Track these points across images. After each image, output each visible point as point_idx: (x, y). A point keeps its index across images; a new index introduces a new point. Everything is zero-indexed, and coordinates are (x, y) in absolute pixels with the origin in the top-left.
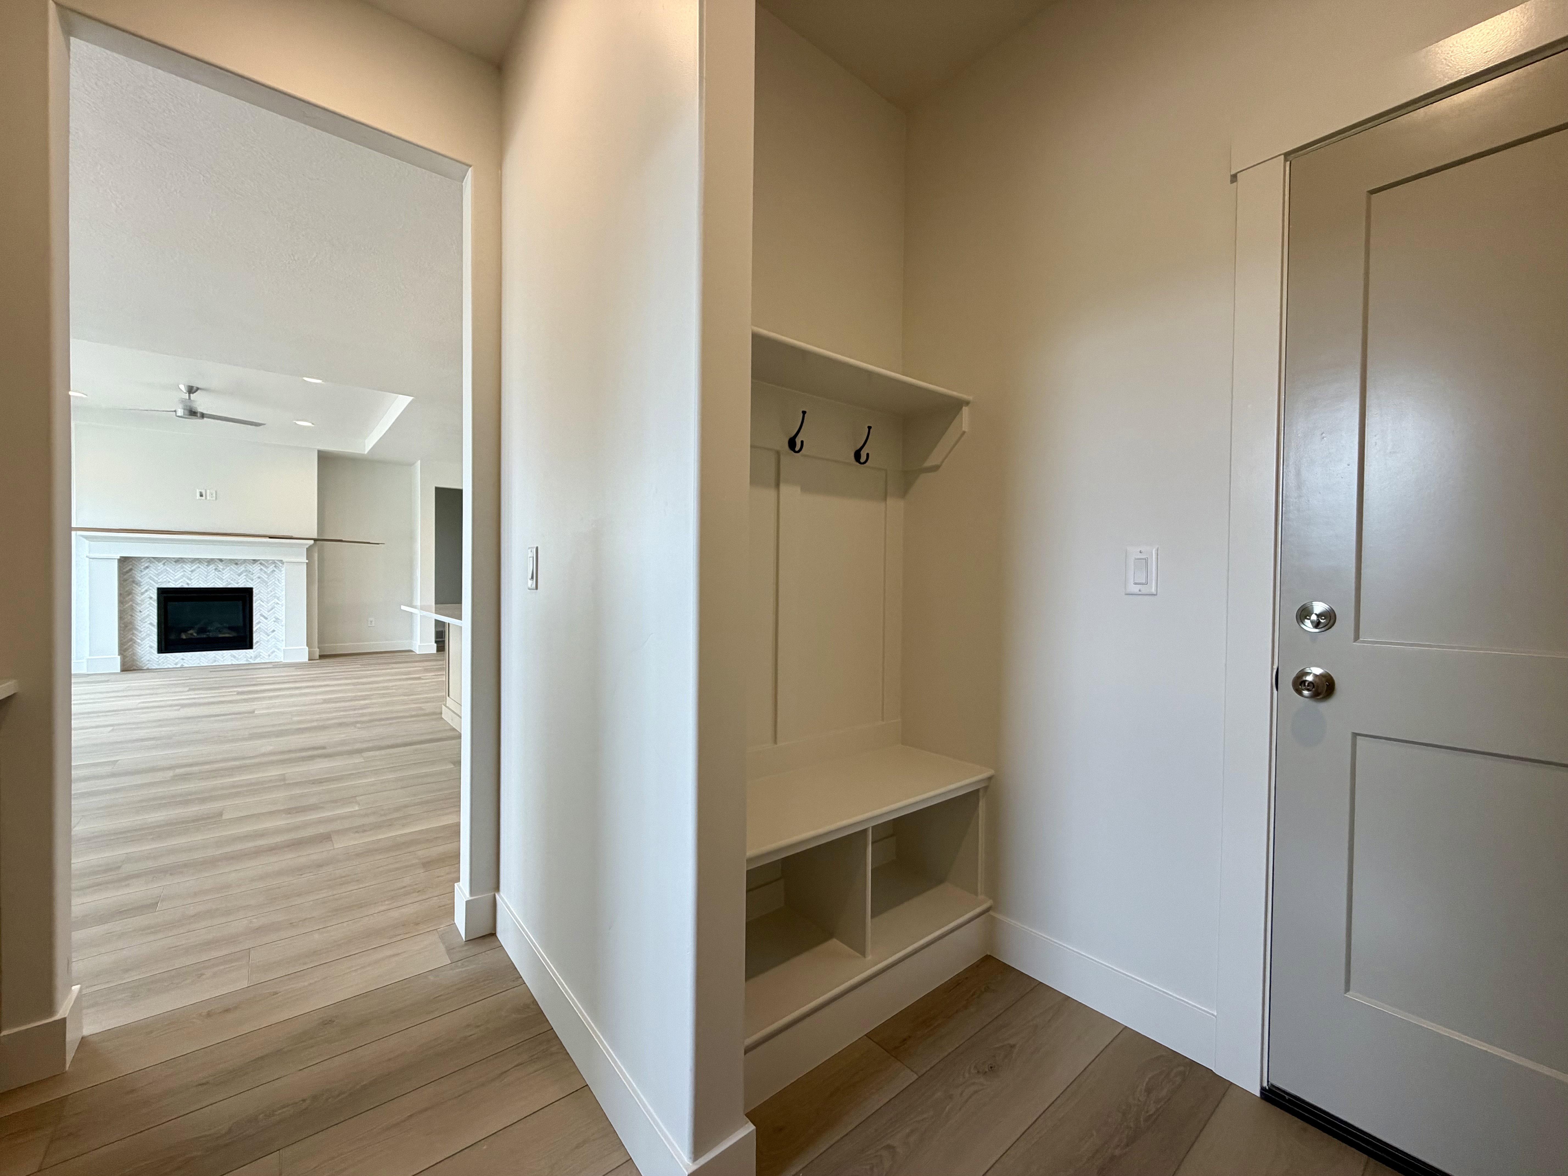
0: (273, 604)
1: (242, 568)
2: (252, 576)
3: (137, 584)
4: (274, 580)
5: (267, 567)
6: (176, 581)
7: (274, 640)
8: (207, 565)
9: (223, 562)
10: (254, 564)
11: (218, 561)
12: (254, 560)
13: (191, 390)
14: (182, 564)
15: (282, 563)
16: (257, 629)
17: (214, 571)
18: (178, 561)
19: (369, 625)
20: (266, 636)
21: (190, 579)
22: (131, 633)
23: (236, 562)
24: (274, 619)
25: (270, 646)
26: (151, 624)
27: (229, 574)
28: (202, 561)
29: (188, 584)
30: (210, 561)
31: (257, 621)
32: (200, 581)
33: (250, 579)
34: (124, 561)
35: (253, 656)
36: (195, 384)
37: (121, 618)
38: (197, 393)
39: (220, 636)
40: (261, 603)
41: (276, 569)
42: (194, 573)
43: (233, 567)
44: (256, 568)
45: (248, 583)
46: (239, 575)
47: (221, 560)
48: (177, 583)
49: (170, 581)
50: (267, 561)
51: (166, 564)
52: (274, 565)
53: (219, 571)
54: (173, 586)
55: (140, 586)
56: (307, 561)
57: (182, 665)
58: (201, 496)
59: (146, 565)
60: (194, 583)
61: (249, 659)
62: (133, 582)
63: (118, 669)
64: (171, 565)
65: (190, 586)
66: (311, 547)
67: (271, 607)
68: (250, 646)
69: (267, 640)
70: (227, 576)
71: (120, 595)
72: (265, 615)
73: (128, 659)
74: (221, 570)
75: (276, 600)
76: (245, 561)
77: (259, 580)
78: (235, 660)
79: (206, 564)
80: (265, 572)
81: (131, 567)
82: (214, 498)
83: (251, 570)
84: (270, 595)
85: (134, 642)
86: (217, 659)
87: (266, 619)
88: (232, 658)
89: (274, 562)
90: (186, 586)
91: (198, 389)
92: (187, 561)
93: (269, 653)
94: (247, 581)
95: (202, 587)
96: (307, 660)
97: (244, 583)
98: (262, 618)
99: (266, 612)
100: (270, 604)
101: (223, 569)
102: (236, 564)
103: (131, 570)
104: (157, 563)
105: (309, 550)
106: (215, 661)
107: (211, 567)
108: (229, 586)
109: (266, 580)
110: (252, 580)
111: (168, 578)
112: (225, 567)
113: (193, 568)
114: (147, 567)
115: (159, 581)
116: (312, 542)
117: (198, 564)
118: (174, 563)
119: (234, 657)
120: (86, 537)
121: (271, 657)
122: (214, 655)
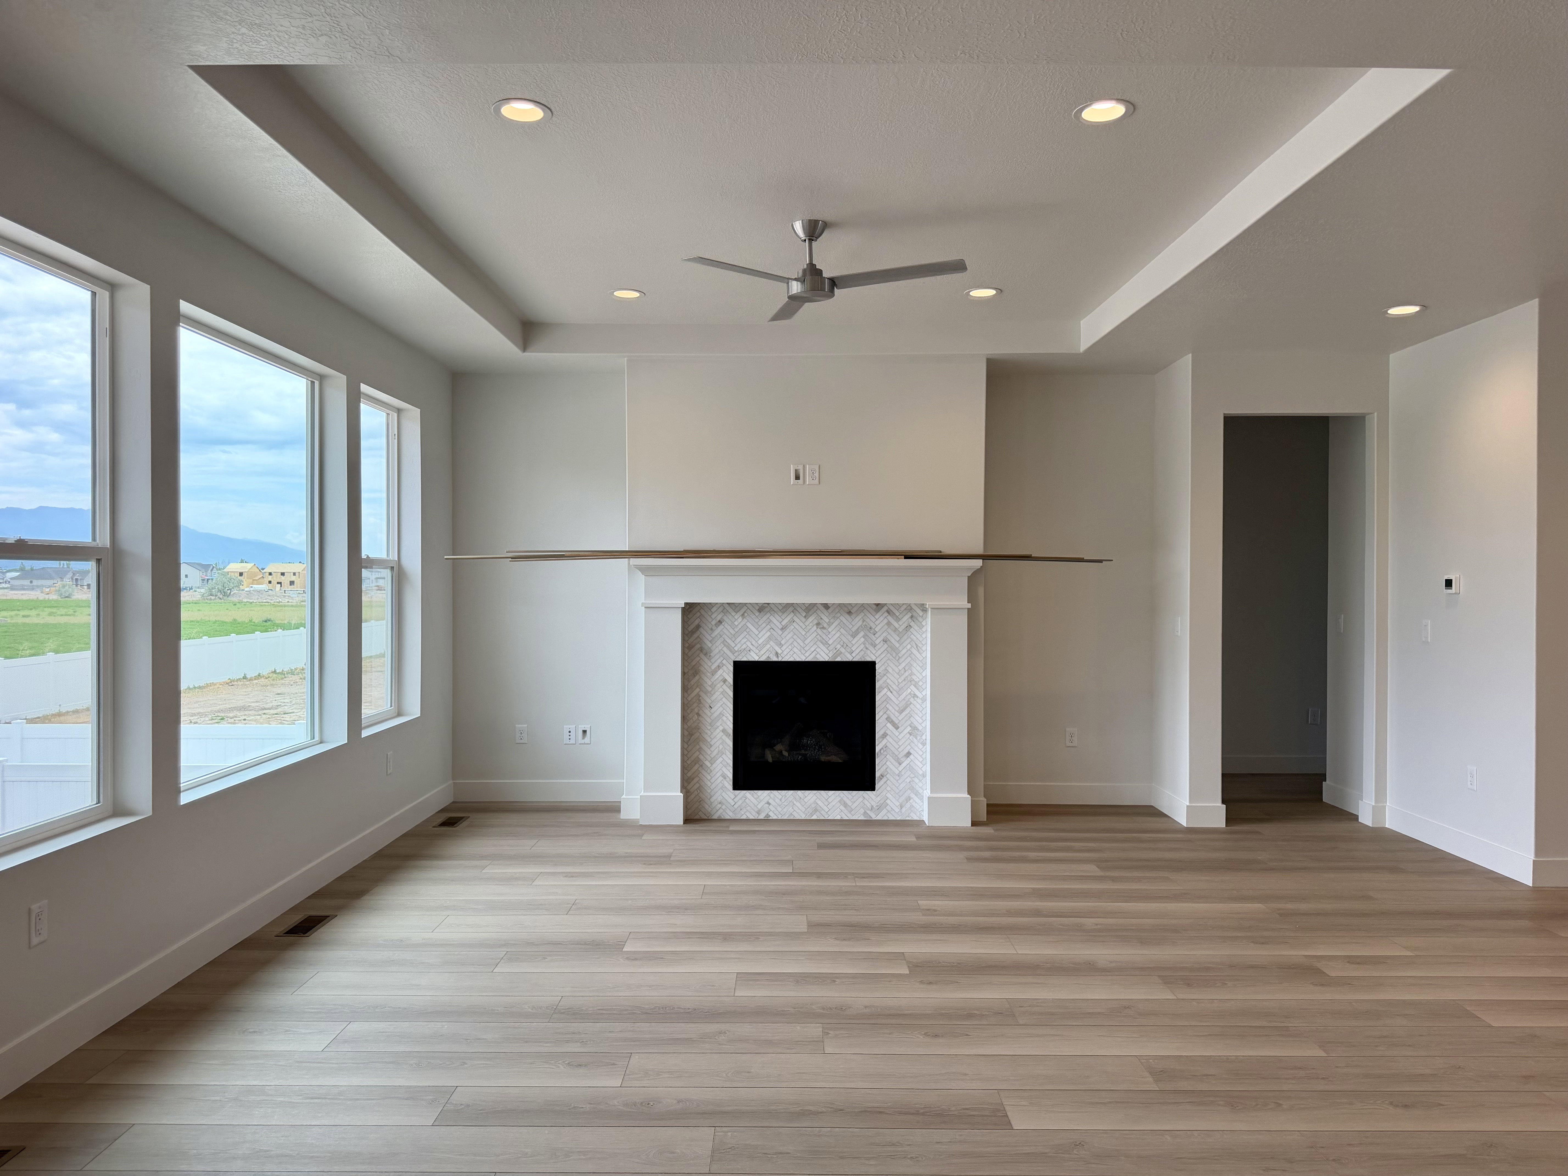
0: (909, 697)
1: (857, 622)
2: (874, 638)
3: (706, 654)
4: (909, 647)
5: (898, 619)
6: (760, 647)
7: (909, 773)
8: (805, 617)
9: (830, 610)
10: (877, 611)
11: (822, 608)
12: (877, 605)
13: (814, 231)
14: (768, 615)
15: (923, 610)
16: (882, 748)
17: (815, 627)
18: (763, 608)
19: (1068, 744)
20: (897, 764)
21: (780, 645)
22: (698, 747)
23: (849, 610)
24: (909, 728)
25: (902, 786)
26: (724, 731)
27: (838, 635)
28: (799, 609)
29: (777, 654)
30: (810, 609)
31: (882, 732)
32: (795, 650)
33: (872, 644)
34: (689, 610)
35: (874, 804)
36: (822, 214)
37: (684, 719)
38: (823, 235)
39: (823, 758)
40: (889, 693)
41: (912, 624)
42: (786, 633)
43: (844, 619)
44: (879, 621)
45: (868, 652)
46: (854, 635)
47: (826, 606)
48: (762, 652)
49: (751, 647)
50: (898, 606)
51: (746, 614)
52: (910, 615)
53: (824, 628)
54: (756, 659)
55: (710, 658)
56: (969, 606)
57: (768, 815)
58: (797, 478)
59: (719, 618)
60: (785, 653)
61: (868, 812)
62: (701, 649)
63: (678, 819)
64: (753, 617)
65: (780, 659)
66: (977, 572)
67: (904, 702)
68: (870, 785)
69: (897, 772)
70: (835, 637)
71: (684, 674)
72: (894, 719)
73: (693, 796)
74: (825, 625)
75: (912, 687)
76: (863, 607)
77: (886, 646)
78: (846, 811)
79: (804, 614)
80: (895, 630)
81: (696, 622)
82: (817, 481)
83: (872, 625)
84: (903, 678)
85: (701, 766)
86: (819, 808)
87: (897, 728)
88: (842, 808)
89: (909, 608)
90: (775, 659)
91: (826, 225)
92: (776, 609)
93: (901, 800)
94: (867, 648)
95: (798, 659)
96: (968, 823)
97: (862, 653)
98: (889, 725)
99: (897, 714)
100: (903, 697)
101: (830, 624)
102: (849, 613)
103: (698, 627)
104: (733, 614)
105: (973, 579)
106: (816, 810)
107: (810, 619)
108: (838, 659)
109: (897, 645)
110: (875, 646)
111: (749, 644)
112: (832, 621)
113: (784, 623)
114: (720, 622)
115: (736, 649)
116: (978, 563)
117: (792, 615)
118: (757, 614)
119: (846, 805)
120: (644, 570)
121: (904, 810)
122: (815, 798)
